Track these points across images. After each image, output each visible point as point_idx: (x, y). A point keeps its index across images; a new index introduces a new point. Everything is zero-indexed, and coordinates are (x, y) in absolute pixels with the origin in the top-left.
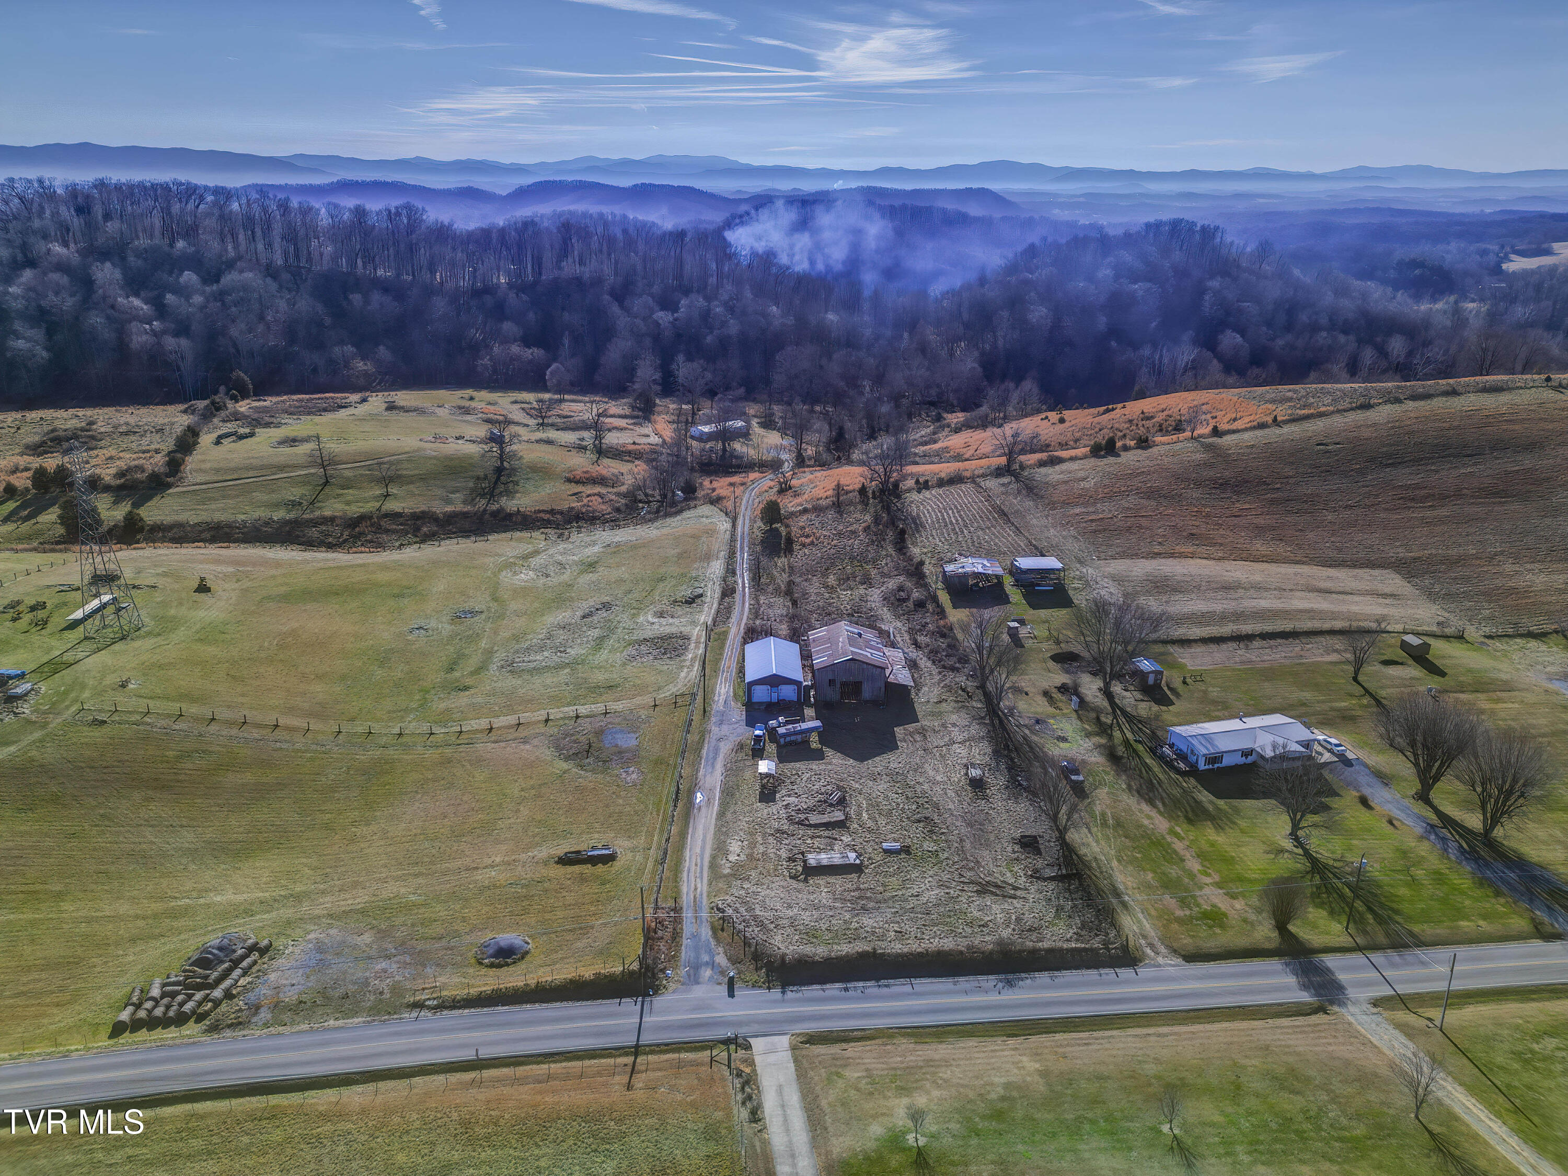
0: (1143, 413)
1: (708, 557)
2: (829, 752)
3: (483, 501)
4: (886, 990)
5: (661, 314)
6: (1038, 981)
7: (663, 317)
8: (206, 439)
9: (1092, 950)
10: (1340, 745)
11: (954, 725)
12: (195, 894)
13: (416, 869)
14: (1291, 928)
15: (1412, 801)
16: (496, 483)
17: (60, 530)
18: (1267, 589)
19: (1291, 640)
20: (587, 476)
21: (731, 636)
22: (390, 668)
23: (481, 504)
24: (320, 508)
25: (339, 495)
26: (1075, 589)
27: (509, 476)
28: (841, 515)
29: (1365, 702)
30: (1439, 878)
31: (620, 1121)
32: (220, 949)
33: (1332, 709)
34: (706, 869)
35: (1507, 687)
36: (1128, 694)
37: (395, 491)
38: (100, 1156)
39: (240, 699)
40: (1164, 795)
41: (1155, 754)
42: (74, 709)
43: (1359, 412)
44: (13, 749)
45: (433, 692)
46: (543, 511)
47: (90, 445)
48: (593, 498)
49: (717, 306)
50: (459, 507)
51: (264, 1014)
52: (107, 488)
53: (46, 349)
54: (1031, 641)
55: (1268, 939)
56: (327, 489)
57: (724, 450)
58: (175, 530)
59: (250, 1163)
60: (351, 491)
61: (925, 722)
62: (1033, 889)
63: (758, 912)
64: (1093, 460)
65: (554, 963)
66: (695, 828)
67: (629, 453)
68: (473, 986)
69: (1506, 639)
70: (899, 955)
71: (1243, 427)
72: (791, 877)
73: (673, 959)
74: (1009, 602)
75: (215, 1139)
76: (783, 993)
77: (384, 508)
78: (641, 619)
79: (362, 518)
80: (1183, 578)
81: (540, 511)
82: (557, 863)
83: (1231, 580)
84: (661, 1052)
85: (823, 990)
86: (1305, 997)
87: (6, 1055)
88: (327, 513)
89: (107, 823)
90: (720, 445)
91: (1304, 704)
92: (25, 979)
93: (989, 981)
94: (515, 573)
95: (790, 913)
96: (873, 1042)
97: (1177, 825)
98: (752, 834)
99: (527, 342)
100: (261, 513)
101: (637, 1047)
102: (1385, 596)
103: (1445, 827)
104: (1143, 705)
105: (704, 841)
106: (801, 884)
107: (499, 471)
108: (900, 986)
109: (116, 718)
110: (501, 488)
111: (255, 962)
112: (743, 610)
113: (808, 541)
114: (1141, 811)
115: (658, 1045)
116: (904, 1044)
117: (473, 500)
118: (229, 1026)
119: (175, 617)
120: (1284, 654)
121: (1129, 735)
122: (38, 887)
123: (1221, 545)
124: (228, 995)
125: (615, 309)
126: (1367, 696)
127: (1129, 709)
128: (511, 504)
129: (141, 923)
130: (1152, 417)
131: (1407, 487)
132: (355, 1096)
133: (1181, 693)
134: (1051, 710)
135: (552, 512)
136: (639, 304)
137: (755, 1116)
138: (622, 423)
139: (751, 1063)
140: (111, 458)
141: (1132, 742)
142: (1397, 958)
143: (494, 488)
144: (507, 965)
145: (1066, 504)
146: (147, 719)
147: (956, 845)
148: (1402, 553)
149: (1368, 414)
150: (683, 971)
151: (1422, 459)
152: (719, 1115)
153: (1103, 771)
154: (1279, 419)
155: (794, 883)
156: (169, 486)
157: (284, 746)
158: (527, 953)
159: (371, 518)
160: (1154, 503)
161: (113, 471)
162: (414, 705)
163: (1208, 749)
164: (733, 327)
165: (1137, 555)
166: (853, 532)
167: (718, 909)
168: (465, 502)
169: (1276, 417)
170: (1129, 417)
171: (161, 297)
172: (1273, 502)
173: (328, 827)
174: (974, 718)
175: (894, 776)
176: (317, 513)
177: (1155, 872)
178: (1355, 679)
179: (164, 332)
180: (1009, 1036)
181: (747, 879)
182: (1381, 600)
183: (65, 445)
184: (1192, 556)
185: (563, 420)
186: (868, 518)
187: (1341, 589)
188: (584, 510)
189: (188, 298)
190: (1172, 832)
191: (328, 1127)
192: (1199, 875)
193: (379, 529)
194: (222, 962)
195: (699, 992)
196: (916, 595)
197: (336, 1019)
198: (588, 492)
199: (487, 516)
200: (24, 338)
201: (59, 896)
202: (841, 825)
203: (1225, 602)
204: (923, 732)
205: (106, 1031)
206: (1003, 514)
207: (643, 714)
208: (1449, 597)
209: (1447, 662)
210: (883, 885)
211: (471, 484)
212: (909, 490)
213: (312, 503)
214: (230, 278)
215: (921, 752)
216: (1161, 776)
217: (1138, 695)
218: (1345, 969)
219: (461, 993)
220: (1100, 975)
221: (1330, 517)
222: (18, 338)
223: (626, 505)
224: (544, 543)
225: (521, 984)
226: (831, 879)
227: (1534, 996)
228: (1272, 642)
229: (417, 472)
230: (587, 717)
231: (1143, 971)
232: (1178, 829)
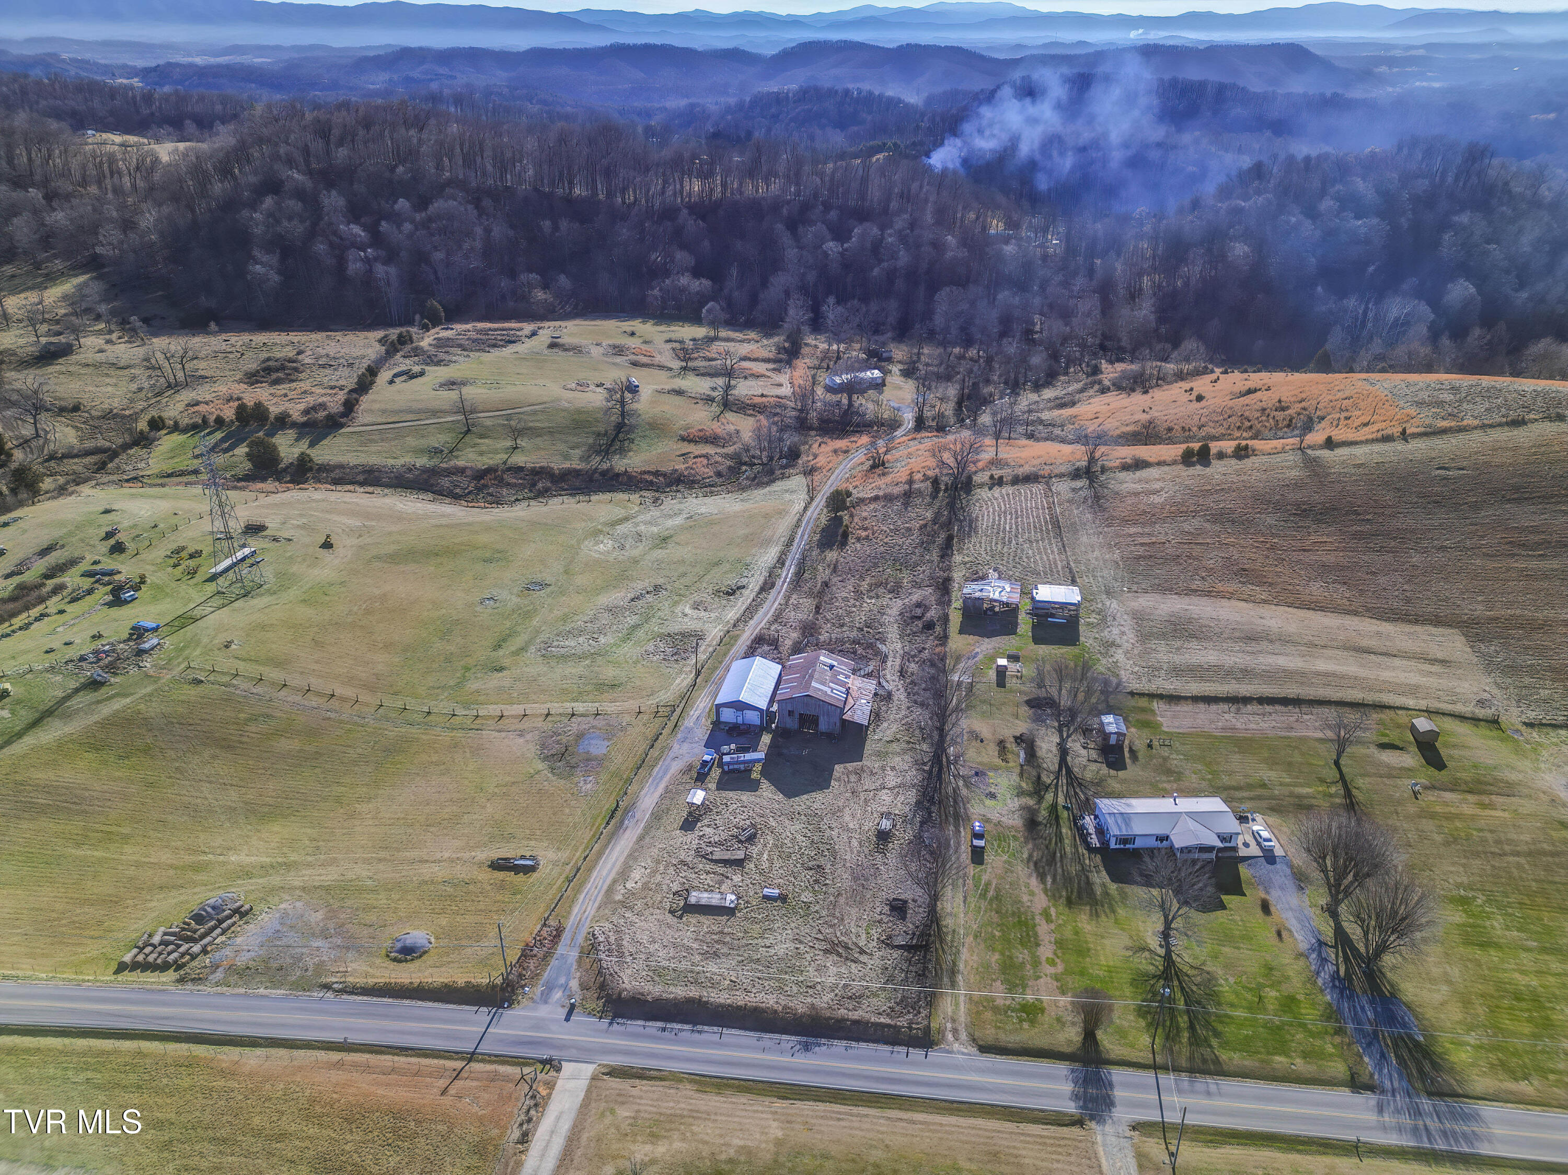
0: (1280, 401)
1: (767, 542)
2: (765, 784)
3: (598, 459)
4: (696, 1035)
5: (831, 244)
6: (834, 1049)
7: (832, 247)
8: (384, 375)
9: (895, 1026)
10: (1270, 840)
11: (893, 769)
12: (219, 851)
13: (382, 854)
14: (1100, 1035)
15: (1319, 912)
16: (613, 441)
17: (248, 465)
18: (1295, 643)
19: (1290, 707)
20: (701, 434)
21: (740, 642)
22: (448, 641)
23: (595, 461)
24: (457, 457)
25: (475, 445)
26: (1089, 624)
27: (628, 432)
28: (906, 508)
29: (1333, 790)
30: (1289, 1003)
31: (418, 1122)
32: (214, 908)
33: (1292, 795)
34: (603, 892)
35: (1509, 789)
36: (1084, 752)
37: (523, 444)
38: (70, 1073)
39: (316, 667)
40: (1060, 871)
41: (1075, 824)
42: (183, 666)
43: (1506, 428)
44: (128, 700)
45: (473, 670)
46: (649, 472)
47: (293, 377)
48: (699, 460)
49: (890, 235)
50: (576, 464)
51: (219, 975)
52: (294, 425)
53: (279, 273)
54: (1014, 680)
55: (1070, 1042)
56: (467, 439)
57: (850, 404)
58: (337, 471)
59: (160, 1101)
60: (486, 441)
61: (866, 762)
62: (878, 954)
63: (624, 943)
64: (1181, 466)
65: (441, 966)
66: (612, 849)
67: (754, 406)
68: (373, 976)
69: (1549, 730)
70: (722, 1006)
71: (1363, 438)
72: (670, 912)
73: (536, 976)
74: (1015, 633)
75: (146, 1077)
76: (611, 1024)
77: (510, 460)
78: (678, 610)
79: (490, 470)
80: (1207, 623)
81: (645, 472)
82: (490, 866)
83: (1259, 629)
84: (490, 1062)
85: (644, 1027)
86: (1071, 1108)
87: (44, 975)
88: (461, 463)
89: (178, 776)
90: (845, 401)
91: (1263, 786)
92: (78, 911)
93: (789, 1041)
94: (597, 544)
95: (652, 948)
96: (663, 1083)
97: (1054, 906)
98: (658, 862)
99: (697, 273)
100: (408, 459)
101: (473, 1053)
102: (1434, 661)
103: (1335, 947)
104: (1094, 767)
105: (613, 865)
106: (676, 920)
107: (620, 427)
108: (710, 1033)
109: (211, 678)
110: (617, 445)
111: (234, 924)
112: (768, 611)
113: (864, 534)
114: (1027, 885)
115: (490, 1055)
116: (688, 1090)
117: (589, 457)
118: (193, 980)
119: (294, 574)
120: (1274, 724)
121: (1061, 800)
122: (114, 829)
123: (1271, 584)
124: (204, 951)
125: (786, 239)
126: (1340, 784)
127: (1076, 770)
128: (620, 464)
129: (171, 872)
130: (1288, 408)
131: (1521, 530)
132: (253, 1058)
133: (1140, 757)
134: (998, 761)
135: (657, 474)
136: (810, 233)
137: (525, 1139)
138: (760, 368)
139: (551, 1085)
140: (305, 392)
141: (1060, 808)
142: (1186, 1083)
143: (611, 445)
144: (406, 961)
145: (1125, 521)
146: (234, 682)
147: (832, 898)
148: (1480, 610)
149: (1515, 432)
150: (539, 989)
151: (1552, 496)
152: (495, 1132)
153: (1014, 836)
154: (1408, 432)
155: (669, 918)
156: (342, 426)
157: (333, 715)
158: (425, 952)
159: (496, 471)
160: (1217, 528)
161: (302, 407)
162: (452, 683)
163: (1120, 830)
164: (904, 258)
165: (1171, 590)
166: (909, 529)
167: (594, 935)
168: (581, 459)
169: (1404, 430)
170: (1264, 404)
171: (377, 223)
172: (1357, 536)
173: (338, 800)
174: (916, 762)
175: (814, 819)
176: (452, 463)
177: (1002, 954)
178: (1337, 764)
179: (376, 259)
180: (780, 1097)
181: (631, 908)
182: (1427, 667)
183: (274, 376)
184: (1230, 596)
185: (707, 363)
186: (929, 515)
187: (1384, 650)
188: (686, 473)
189: (399, 226)
190: (1046, 914)
191: (222, 1083)
192: (1044, 963)
193: (501, 482)
194: (212, 919)
195: (543, 1011)
196: (932, 614)
197: (266, 988)
198: (697, 453)
199: (597, 475)
200: (261, 263)
201: (126, 839)
202: (739, 863)
203: (1240, 655)
204: (859, 773)
205: (114, 966)
206: (1057, 525)
207: (627, 719)
208: (1512, 669)
209: (1456, 753)
210: (746, 932)
211: (591, 441)
212: (981, 486)
213: (451, 452)
214: (438, 206)
215: (848, 795)
216: (1068, 849)
217: (1094, 755)
218: (1127, 1086)
219: (360, 981)
220: (892, 1052)
221: (1416, 559)
222: (257, 263)
223: (730, 468)
224: (637, 509)
225: (407, 981)
226: (702, 918)
227: (1301, 1147)
228: (1269, 708)
229: (547, 424)
230: (582, 715)
231: (934, 1055)
232: (1053, 911)
